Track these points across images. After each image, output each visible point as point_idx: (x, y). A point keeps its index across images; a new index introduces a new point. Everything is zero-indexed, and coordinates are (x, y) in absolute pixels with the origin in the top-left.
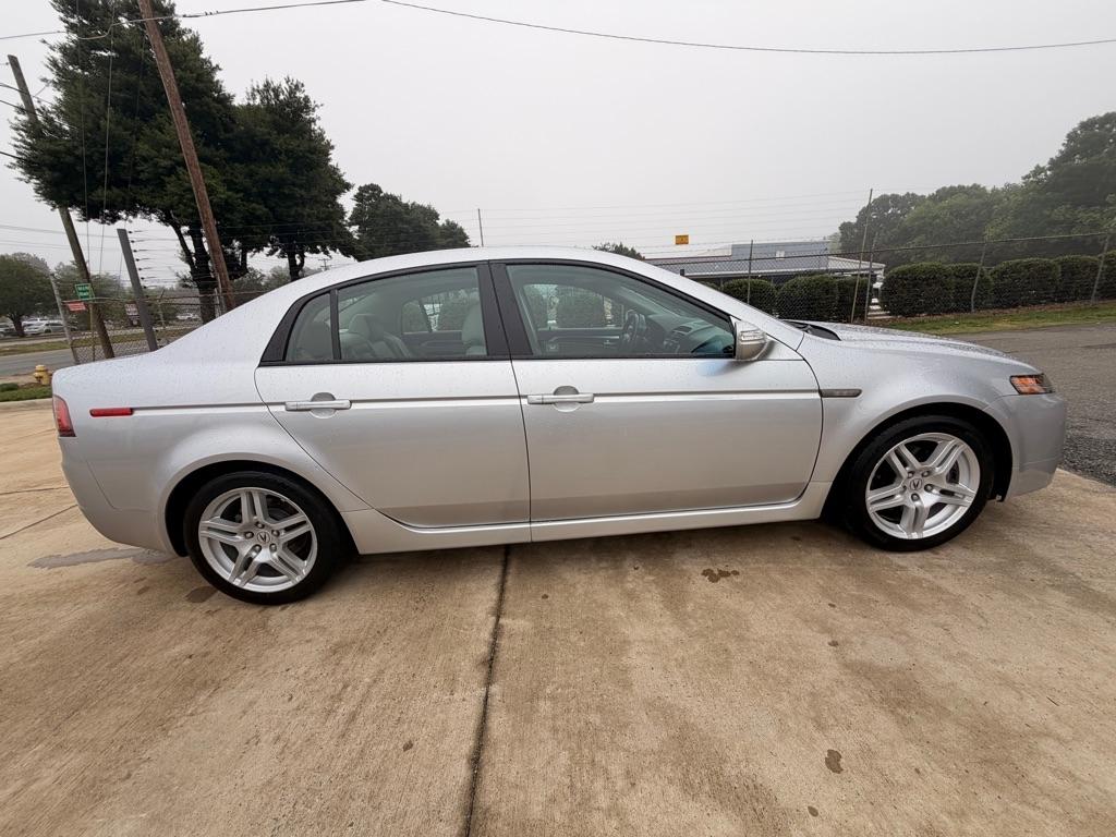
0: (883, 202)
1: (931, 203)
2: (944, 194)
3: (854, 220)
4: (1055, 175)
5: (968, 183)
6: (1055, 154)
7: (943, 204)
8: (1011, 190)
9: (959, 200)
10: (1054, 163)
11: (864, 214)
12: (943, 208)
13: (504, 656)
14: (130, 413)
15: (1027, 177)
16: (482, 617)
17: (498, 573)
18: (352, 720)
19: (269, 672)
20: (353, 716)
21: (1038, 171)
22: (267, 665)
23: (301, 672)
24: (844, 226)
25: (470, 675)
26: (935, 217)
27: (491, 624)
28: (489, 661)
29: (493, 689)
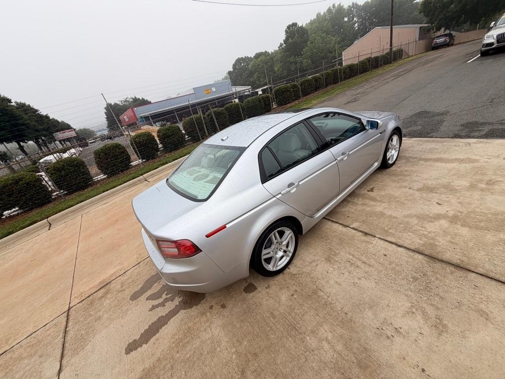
0: (239, 61)
1: (254, 59)
2: (258, 56)
3: (232, 70)
4: (286, 45)
5: (264, 51)
6: (284, 38)
7: (259, 59)
8: (276, 52)
9: (263, 58)
10: (285, 41)
11: (234, 66)
12: (260, 61)
13: (367, 231)
14: (226, 227)
15: (279, 47)
16: (344, 229)
17: (327, 220)
18: (365, 263)
19: (324, 276)
20: (364, 262)
21: (281, 45)
22: (320, 276)
23: (332, 269)
24: (230, 73)
25: (368, 238)
26: (259, 65)
27: (350, 229)
28: (366, 234)
29: (378, 236)
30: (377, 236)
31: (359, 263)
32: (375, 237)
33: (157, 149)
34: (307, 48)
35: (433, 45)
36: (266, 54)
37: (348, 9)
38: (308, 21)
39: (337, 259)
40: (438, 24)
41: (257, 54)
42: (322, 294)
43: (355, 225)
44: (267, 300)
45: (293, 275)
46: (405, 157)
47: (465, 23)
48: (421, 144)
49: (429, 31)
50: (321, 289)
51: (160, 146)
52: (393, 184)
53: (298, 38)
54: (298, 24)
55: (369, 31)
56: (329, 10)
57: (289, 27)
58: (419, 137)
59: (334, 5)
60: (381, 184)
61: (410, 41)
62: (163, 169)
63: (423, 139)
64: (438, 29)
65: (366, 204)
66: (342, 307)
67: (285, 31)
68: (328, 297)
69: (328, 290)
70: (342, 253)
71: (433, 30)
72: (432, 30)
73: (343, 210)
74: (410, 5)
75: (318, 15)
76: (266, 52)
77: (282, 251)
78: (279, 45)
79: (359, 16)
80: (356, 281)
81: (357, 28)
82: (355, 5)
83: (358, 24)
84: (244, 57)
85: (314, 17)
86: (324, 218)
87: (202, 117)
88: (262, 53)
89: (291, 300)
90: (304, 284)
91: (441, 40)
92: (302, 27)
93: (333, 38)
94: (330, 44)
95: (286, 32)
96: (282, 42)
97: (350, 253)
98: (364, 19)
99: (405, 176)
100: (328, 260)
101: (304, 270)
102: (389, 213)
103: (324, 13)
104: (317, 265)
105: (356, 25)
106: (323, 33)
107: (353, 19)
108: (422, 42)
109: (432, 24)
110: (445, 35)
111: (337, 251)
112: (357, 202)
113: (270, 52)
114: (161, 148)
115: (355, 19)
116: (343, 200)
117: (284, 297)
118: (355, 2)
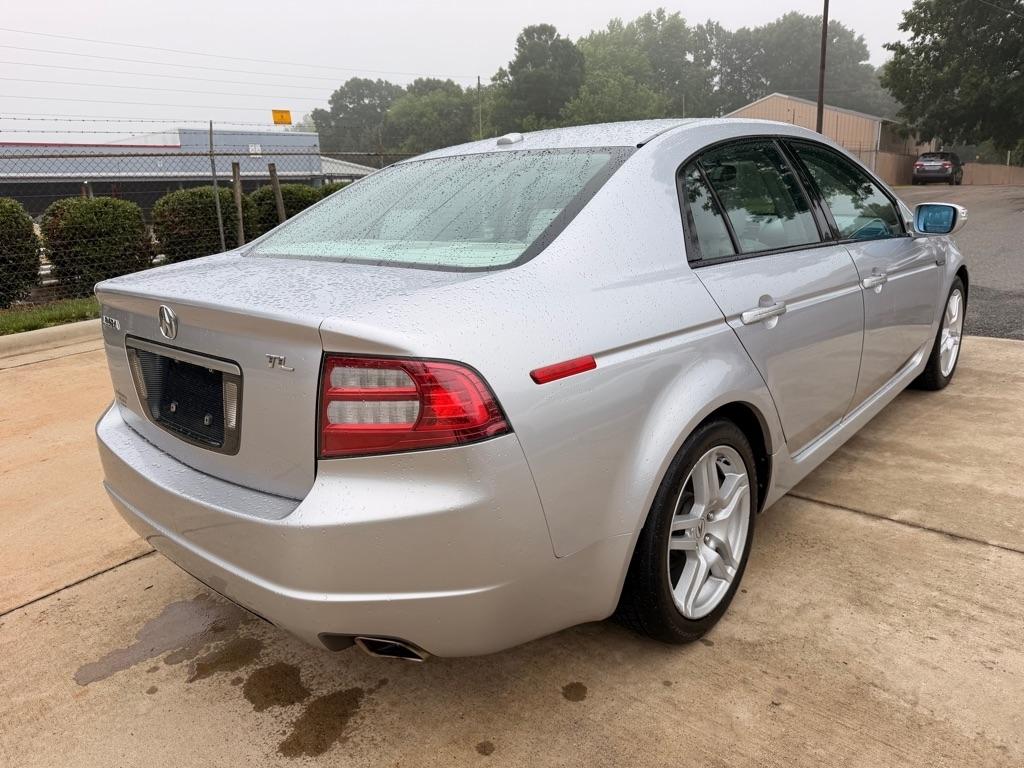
0: (356, 88)
1: (409, 95)
2: (424, 87)
3: (327, 108)
4: (516, 80)
6: (513, 58)
7: (425, 99)
8: (482, 91)
9: (439, 96)
10: (515, 68)
11: (337, 99)
12: (427, 105)
13: (953, 529)
14: (592, 365)
15: (494, 79)
16: (874, 524)
17: (801, 502)
18: (993, 609)
19: (868, 647)
20: (985, 607)
21: (502, 74)
22: (853, 647)
23: (888, 628)
24: (318, 115)
25: (965, 548)
26: (422, 115)
27: (895, 524)
28: (953, 537)
29: (996, 543)
30: (990, 542)
31: (974, 611)
32: (985, 543)
33: (33, 277)
34: (577, 101)
35: (915, 170)
36: (450, 88)
37: (696, 34)
38: (586, 35)
39: (891, 601)
40: (924, 124)
41: (419, 82)
42: (886, 695)
43: (905, 514)
44: (678, 724)
45: (749, 649)
46: (970, 372)
47: (985, 138)
48: (998, 350)
49: (904, 135)
50: (877, 682)
51: (46, 268)
52: (972, 427)
53: (553, 68)
54: (559, 31)
55: (750, 101)
56: (646, 21)
57: (529, 32)
58: (985, 336)
59: (660, 13)
60: (931, 423)
61: (866, 147)
62: (64, 337)
63: (999, 339)
64: (926, 138)
65: (912, 467)
66: (979, 730)
67: (518, 41)
68: (915, 704)
69: (905, 685)
70: (899, 586)
71: (914, 136)
72: (911, 137)
73: (845, 477)
74: (851, 66)
75: (614, 25)
76: (450, 83)
77: (712, 544)
78: (495, 72)
79: (725, 60)
80: (989, 656)
81: (716, 88)
82: (714, 29)
83: (721, 79)
84: (375, 81)
85: (602, 27)
86: (787, 494)
87: (239, 201)
88: (439, 82)
89: (773, 718)
90: (800, 670)
91: (933, 163)
92: (567, 43)
93: (655, 95)
94: (645, 108)
95: (520, 41)
96: (506, 68)
97: (927, 585)
98: (736, 69)
99: (997, 410)
100: (859, 601)
101: (784, 629)
102: (998, 489)
103: (630, 26)
104: (827, 617)
105: (716, 79)
106: (626, 75)
107: (708, 64)
108: (888, 156)
109: (912, 121)
110: (943, 156)
111: (882, 580)
112: (880, 460)
113: (464, 88)
114: (47, 276)
115: (714, 63)
116: (833, 455)
117: (744, 711)
118: (714, 20)
